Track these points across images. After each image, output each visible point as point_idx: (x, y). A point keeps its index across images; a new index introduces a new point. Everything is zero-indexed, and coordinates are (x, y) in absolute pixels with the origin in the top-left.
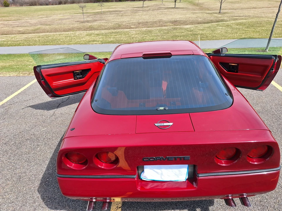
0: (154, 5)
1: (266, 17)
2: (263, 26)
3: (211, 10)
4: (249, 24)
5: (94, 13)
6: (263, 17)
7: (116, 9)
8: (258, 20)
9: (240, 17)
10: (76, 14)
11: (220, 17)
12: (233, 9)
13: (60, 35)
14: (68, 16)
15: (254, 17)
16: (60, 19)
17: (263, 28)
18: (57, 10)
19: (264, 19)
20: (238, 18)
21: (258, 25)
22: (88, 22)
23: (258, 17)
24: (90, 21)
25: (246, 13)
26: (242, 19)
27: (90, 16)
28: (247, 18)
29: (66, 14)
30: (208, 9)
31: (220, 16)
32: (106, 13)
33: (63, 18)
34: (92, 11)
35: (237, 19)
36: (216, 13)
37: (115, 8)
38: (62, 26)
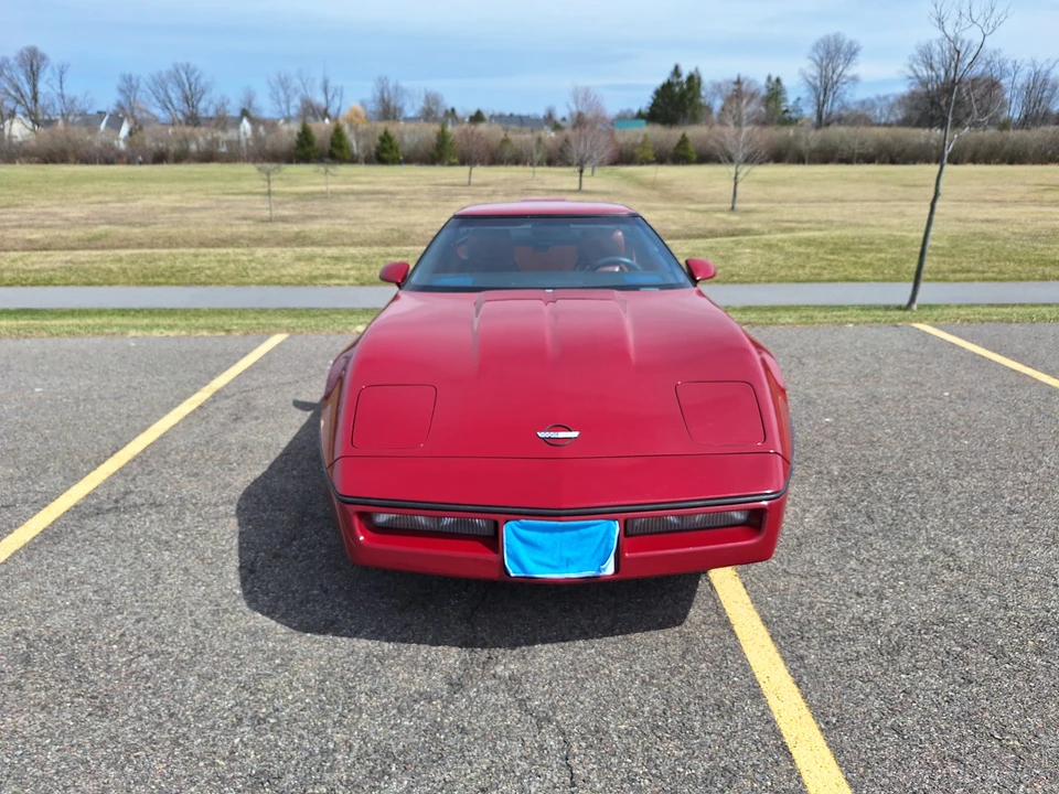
0: (506, 180)
1: (882, 226)
2: (881, 251)
3: (699, 203)
4: (836, 244)
5: (297, 194)
6: (872, 226)
7: (377, 188)
8: (859, 232)
9: (801, 222)
10: (229, 194)
11: (739, 223)
12: (772, 201)
13: (196, 256)
14: (202, 199)
15: (844, 225)
16: (174, 210)
17: (883, 255)
18: (153, 180)
19: (877, 231)
20: (793, 225)
21: (864, 247)
22: (284, 220)
23: (858, 225)
24: (292, 217)
25: (818, 212)
26: (809, 229)
27: (288, 202)
28: (823, 226)
29: (194, 195)
30: (690, 199)
31: (734, 218)
32: (343, 197)
33: (184, 204)
34: (288, 189)
35: (791, 230)
36: (721, 211)
37: (369, 183)
38: (194, 230)
